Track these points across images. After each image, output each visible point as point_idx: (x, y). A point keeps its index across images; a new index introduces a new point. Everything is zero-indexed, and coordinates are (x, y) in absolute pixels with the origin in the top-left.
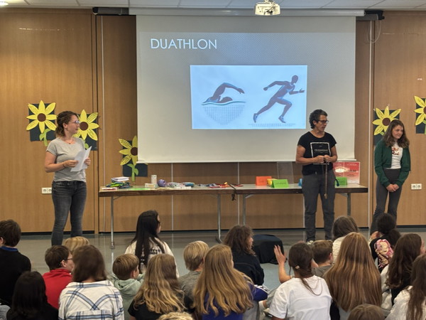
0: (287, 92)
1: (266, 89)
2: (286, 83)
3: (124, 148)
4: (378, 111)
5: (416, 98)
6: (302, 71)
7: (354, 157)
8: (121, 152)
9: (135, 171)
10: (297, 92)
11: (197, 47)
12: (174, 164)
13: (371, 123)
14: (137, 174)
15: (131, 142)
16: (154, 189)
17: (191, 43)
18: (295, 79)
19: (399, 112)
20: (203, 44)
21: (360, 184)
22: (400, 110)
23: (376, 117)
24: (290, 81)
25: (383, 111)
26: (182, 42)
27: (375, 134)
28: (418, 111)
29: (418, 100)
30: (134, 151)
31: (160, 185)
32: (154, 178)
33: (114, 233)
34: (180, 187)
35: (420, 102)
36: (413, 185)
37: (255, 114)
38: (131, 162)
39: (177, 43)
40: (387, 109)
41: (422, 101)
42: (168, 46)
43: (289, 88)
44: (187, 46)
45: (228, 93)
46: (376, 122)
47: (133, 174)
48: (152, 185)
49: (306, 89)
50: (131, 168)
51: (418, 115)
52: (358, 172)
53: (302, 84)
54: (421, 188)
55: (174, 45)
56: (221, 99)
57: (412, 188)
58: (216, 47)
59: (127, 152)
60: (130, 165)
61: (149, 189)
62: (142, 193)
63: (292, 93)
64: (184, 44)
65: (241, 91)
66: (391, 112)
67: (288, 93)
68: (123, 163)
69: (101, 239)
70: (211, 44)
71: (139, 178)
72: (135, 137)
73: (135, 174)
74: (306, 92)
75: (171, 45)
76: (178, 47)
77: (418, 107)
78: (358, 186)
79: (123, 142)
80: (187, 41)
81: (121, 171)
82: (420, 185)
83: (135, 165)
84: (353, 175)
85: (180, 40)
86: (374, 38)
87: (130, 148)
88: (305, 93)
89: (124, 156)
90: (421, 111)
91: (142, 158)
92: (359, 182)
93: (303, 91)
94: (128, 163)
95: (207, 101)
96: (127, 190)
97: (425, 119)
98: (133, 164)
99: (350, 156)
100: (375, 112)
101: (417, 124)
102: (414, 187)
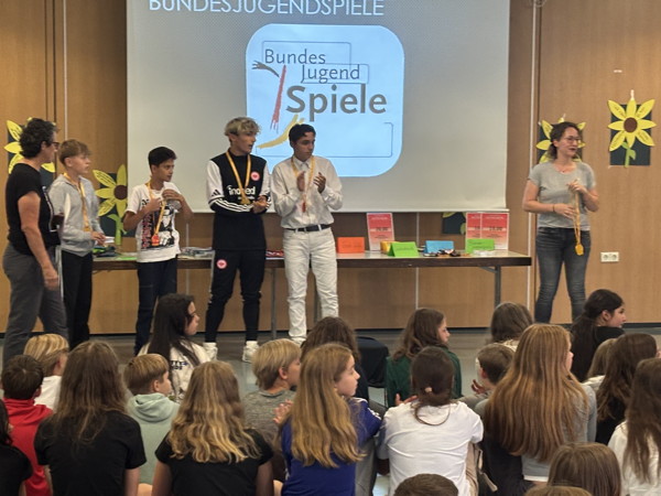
3: (102, 186)
4: (545, 125)
5: (612, 104)
7: (505, 205)
13: (534, 146)
15: (114, 177)
22: (583, 124)
23: (542, 137)
28: (614, 126)
29: (615, 108)
30: (121, 192)
35: (618, 111)
36: (603, 254)
38: (114, 211)
41: (622, 109)
46: (541, 146)
47: (118, 232)
50: (114, 222)
51: (614, 133)
52: (506, 230)
54: (617, 260)
57: (603, 260)
59: (108, 193)
60: (112, 217)
71: (129, 239)
72: (123, 167)
73: (122, 233)
77: (615, 119)
79: (100, 176)
82: (617, 254)
83: (121, 215)
87: (112, 186)
89: (103, 200)
90: (618, 126)
94: (109, 213)
96: (112, 259)
97: (626, 141)
98: (117, 213)
99: (498, 204)
100: (541, 128)
101: (612, 149)
102: (606, 256)
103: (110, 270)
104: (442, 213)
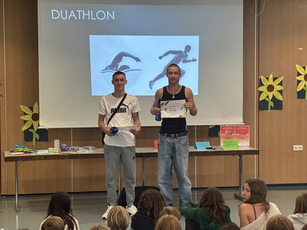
0: (180, 61)
1: (161, 58)
2: (180, 52)
3: (25, 114)
4: (263, 78)
5: (297, 66)
6: (194, 41)
7: (242, 121)
8: (22, 118)
9: (36, 136)
10: (189, 61)
11: (96, 18)
12: (73, 129)
13: (257, 90)
14: (38, 139)
15: (32, 109)
16: (58, 154)
17: (90, 14)
18: (188, 48)
19: (281, 79)
20: (101, 15)
21: (250, 146)
22: (283, 77)
23: (261, 84)
24: (183, 50)
25: (268, 79)
26: (81, 13)
27: (260, 100)
28: (299, 78)
29: (299, 68)
30: (36, 117)
31: (63, 150)
32: (57, 142)
33: (18, 195)
34: (82, 151)
35: (301, 70)
36: (295, 146)
37: (151, 82)
38: (32, 127)
39: (77, 14)
40: (271, 77)
41: (303, 69)
42: (68, 17)
43: (183, 57)
44: (86, 17)
45: (126, 61)
46: (261, 89)
47: (34, 139)
48: (55, 150)
49: (198, 58)
50: (32, 133)
51: (299, 82)
53: (194, 54)
54: (302, 149)
55: (74, 16)
56: (119, 67)
57: (294, 150)
58: (113, 18)
59: (28, 118)
61: (53, 154)
62: (46, 157)
63: (185, 62)
64: (84, 15)
65: (137, 59)
66: (274, 79)
67: (182, 62)
68: (24, 128)
69: (3, 202)
70: (110, 15)
71: (40, 142)
72: (36, 103)
73: (36, 139)
74: (198, 60)
75: (70, 16)
76: (78, 17)
77: (299, 74)
78: (248, 149)
79: (24, 109)
80: (86, 12)
81: (22, 136)
82: (302, 146)
83: (36, 129)
84: (244, 138)
85: (79, 11)
86: (259, 10)
87: (30, 114)
88: (197, 62)
89: (25, 122)
90: (301, 78)
91: (44, 124)
92: (249, 145)
93: (195, 60)
94: (29, 129)
95: (106, 69)
96: (32, 155)
97: (305, 86)
98: (33, 129)
99: (238, 120)
100: (261, 79)
101: (298, 91)
102: (296, 147)
103: (30, 160)
104: (209, 126)
